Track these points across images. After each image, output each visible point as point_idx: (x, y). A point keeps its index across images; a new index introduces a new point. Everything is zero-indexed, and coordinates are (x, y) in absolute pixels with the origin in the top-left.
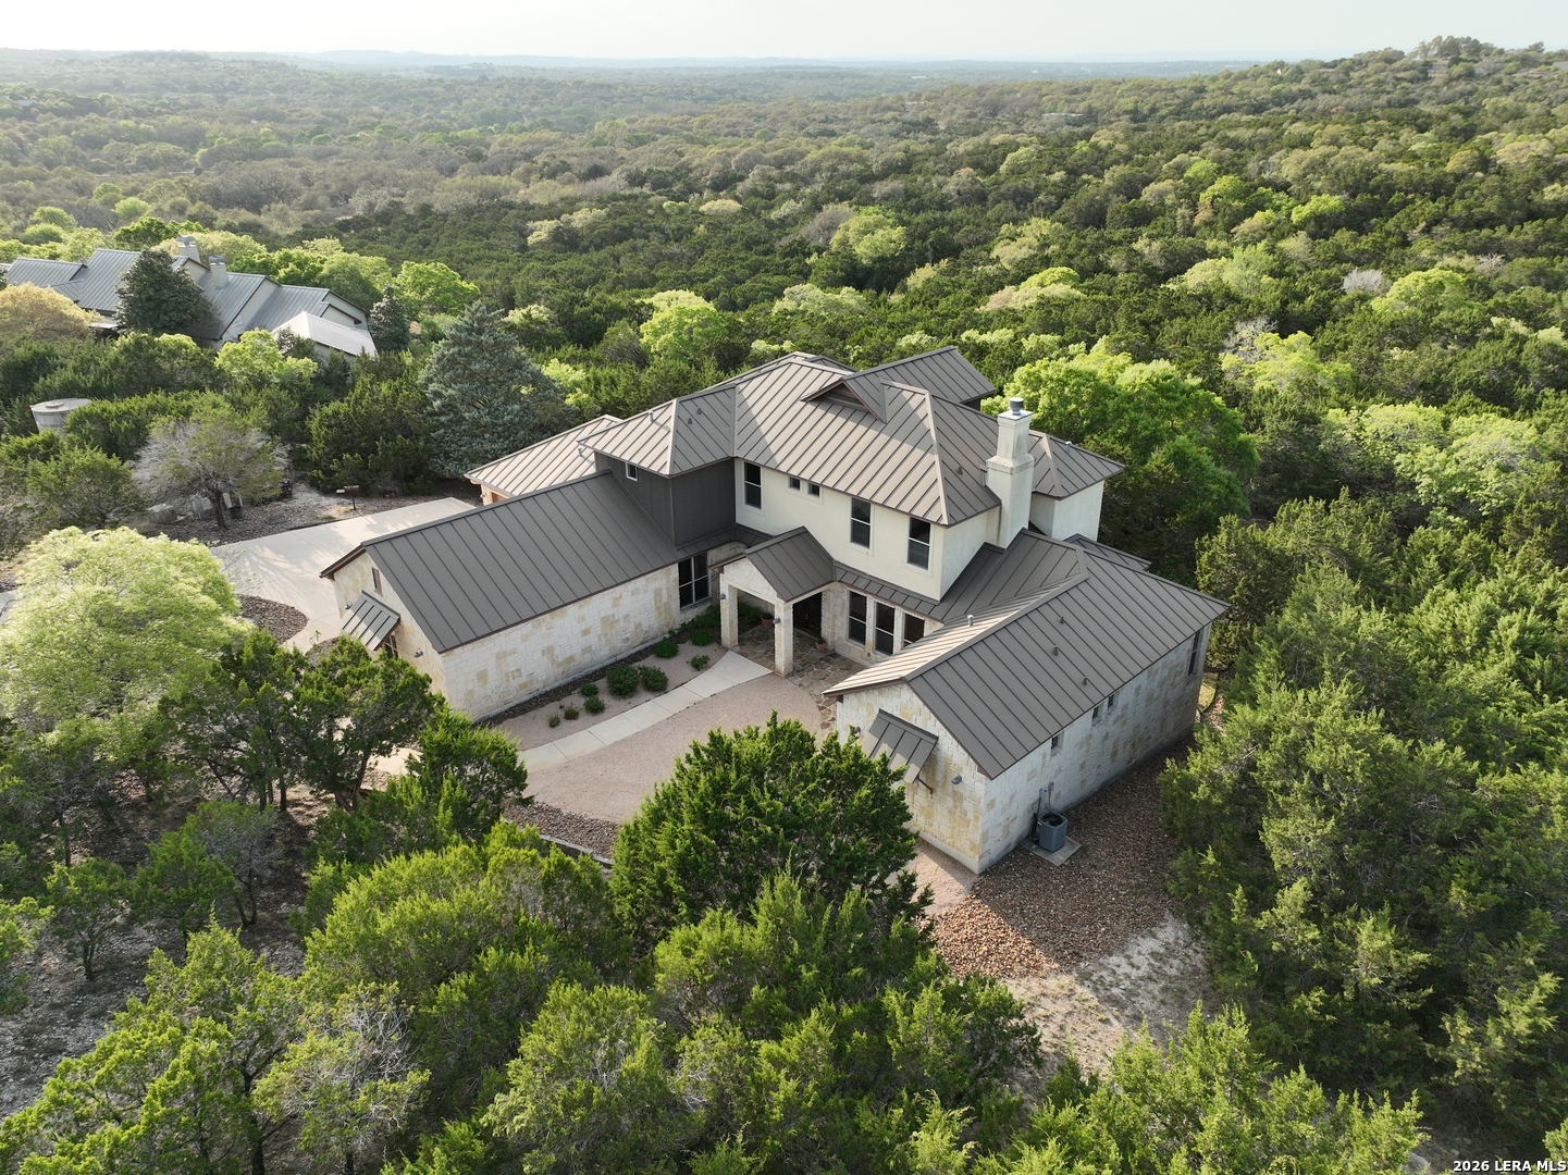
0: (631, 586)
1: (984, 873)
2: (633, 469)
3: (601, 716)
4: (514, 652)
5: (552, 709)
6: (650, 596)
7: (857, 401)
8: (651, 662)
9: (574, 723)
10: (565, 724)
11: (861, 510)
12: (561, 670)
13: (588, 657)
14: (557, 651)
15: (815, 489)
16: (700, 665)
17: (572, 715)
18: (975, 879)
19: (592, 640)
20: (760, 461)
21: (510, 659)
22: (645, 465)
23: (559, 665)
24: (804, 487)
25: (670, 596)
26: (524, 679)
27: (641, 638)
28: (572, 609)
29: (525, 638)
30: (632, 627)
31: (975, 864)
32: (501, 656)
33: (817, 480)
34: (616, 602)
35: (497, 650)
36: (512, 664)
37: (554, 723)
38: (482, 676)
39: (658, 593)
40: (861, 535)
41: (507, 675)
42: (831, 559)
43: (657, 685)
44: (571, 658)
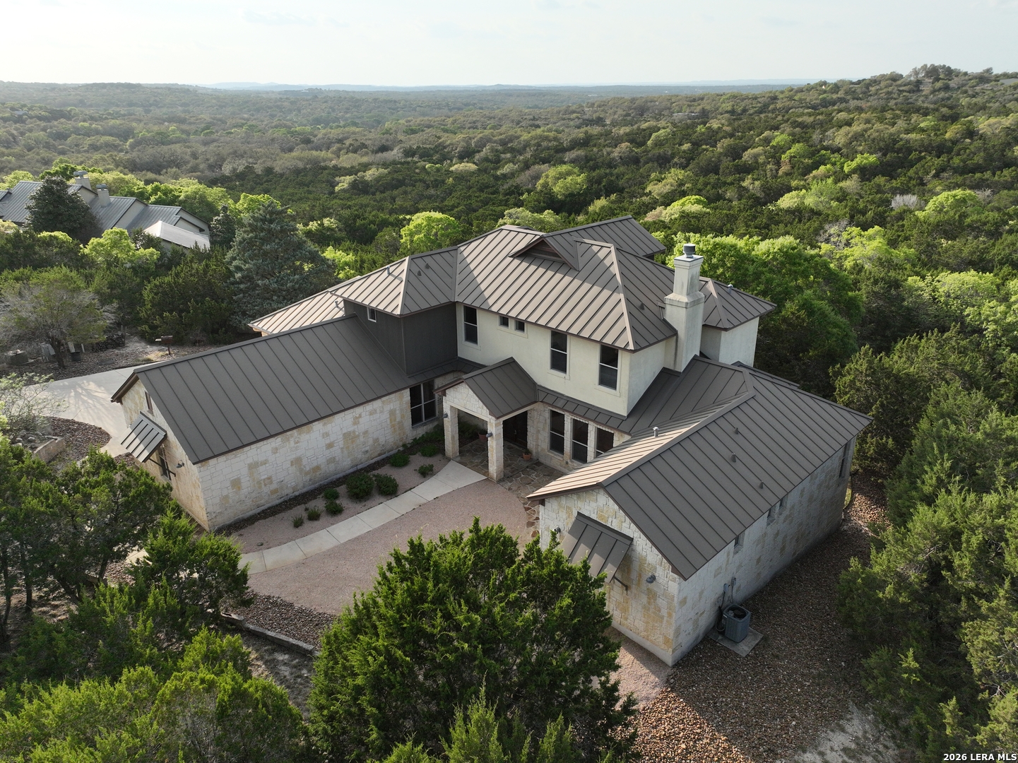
0: (369, 407)
1: (677, 665)
2: (374, 312)
3: (340, 517)
4: (265, 463)
5: (299, 511)
6: (386, 416)
7: (556, 255)
8: (386, 471)
9: (316, 523)
10: (308, 525)
11: (559, 340)
12: (308, 478)
13: (332, 467)
14: (305, 462)
15: (521, 325)
16: (426, 473)
17: (314, 517)
18: (669, 671)
19: (336, 452)
20: (476, 304)
21: (261, 469)
22: (381, 307)
23: (307, 474)
24: (512, 324)
25: (403, 416)
26: (274, 486)
27: (379, 450)
28: (317, 426)
29: (275, 451)
30: (371, 442)
31: (668, 656)
32: (253, 467)
33: (522, 317)
34: (356, 421)
35: (250, 461)
36: (263, 473)
37: (298, 524)
38: (236, 483)
39: (392, 413)
40: (559, 362)
41: (259, 483)
42: (534, 383)
43: (390, 490)
44: (318, 468)
